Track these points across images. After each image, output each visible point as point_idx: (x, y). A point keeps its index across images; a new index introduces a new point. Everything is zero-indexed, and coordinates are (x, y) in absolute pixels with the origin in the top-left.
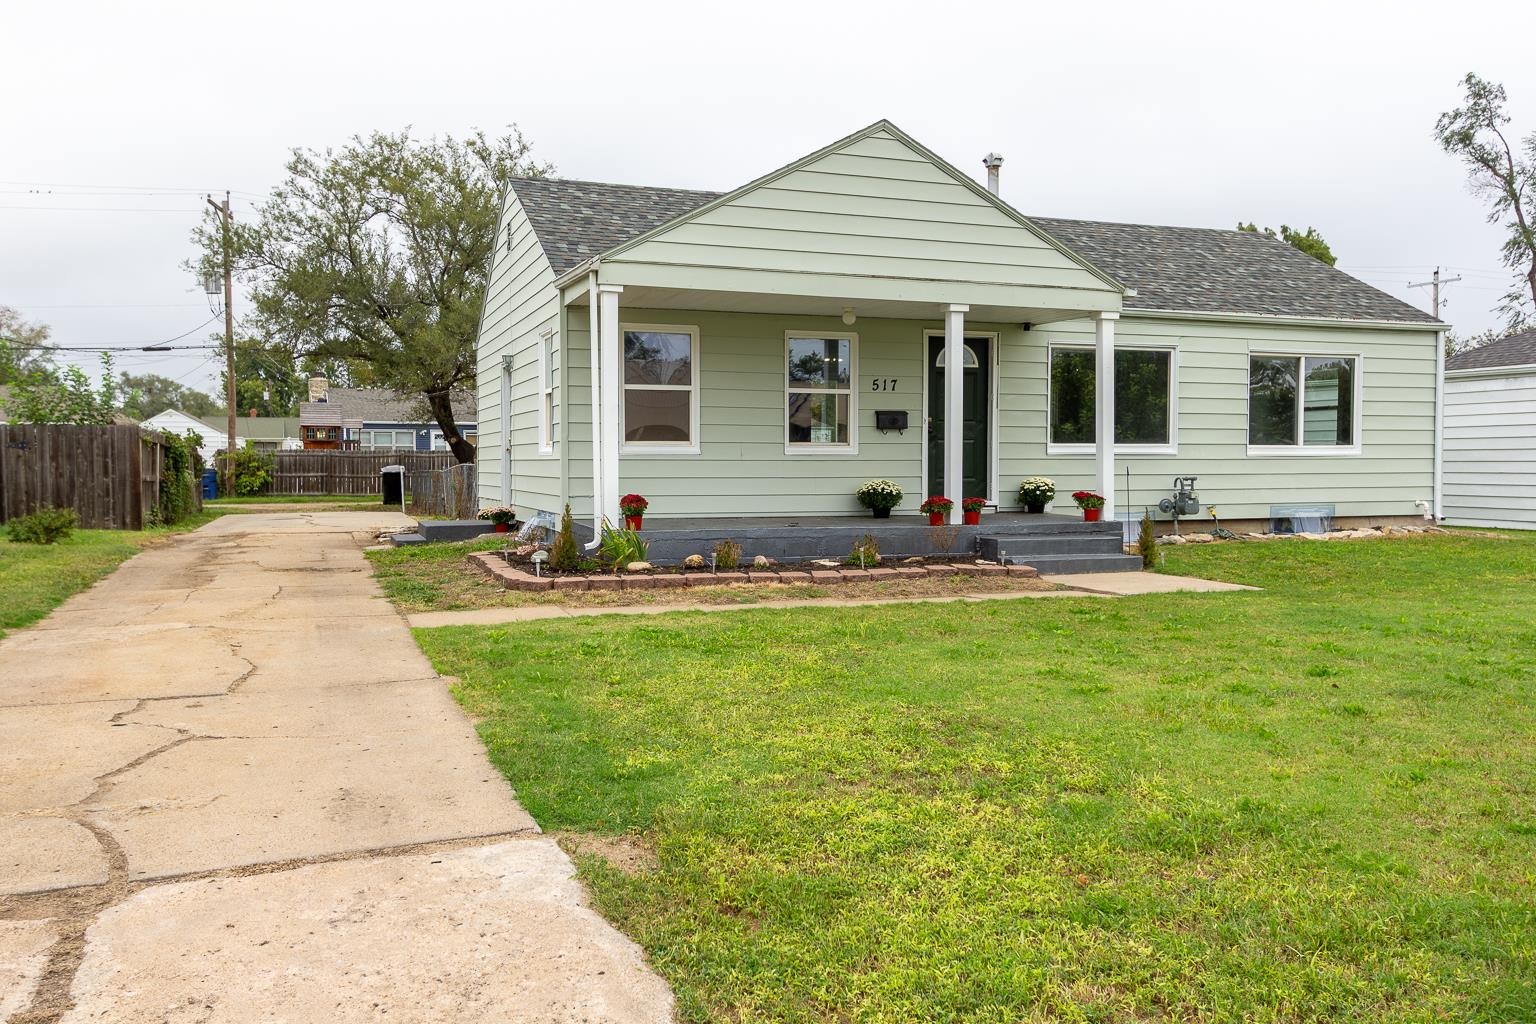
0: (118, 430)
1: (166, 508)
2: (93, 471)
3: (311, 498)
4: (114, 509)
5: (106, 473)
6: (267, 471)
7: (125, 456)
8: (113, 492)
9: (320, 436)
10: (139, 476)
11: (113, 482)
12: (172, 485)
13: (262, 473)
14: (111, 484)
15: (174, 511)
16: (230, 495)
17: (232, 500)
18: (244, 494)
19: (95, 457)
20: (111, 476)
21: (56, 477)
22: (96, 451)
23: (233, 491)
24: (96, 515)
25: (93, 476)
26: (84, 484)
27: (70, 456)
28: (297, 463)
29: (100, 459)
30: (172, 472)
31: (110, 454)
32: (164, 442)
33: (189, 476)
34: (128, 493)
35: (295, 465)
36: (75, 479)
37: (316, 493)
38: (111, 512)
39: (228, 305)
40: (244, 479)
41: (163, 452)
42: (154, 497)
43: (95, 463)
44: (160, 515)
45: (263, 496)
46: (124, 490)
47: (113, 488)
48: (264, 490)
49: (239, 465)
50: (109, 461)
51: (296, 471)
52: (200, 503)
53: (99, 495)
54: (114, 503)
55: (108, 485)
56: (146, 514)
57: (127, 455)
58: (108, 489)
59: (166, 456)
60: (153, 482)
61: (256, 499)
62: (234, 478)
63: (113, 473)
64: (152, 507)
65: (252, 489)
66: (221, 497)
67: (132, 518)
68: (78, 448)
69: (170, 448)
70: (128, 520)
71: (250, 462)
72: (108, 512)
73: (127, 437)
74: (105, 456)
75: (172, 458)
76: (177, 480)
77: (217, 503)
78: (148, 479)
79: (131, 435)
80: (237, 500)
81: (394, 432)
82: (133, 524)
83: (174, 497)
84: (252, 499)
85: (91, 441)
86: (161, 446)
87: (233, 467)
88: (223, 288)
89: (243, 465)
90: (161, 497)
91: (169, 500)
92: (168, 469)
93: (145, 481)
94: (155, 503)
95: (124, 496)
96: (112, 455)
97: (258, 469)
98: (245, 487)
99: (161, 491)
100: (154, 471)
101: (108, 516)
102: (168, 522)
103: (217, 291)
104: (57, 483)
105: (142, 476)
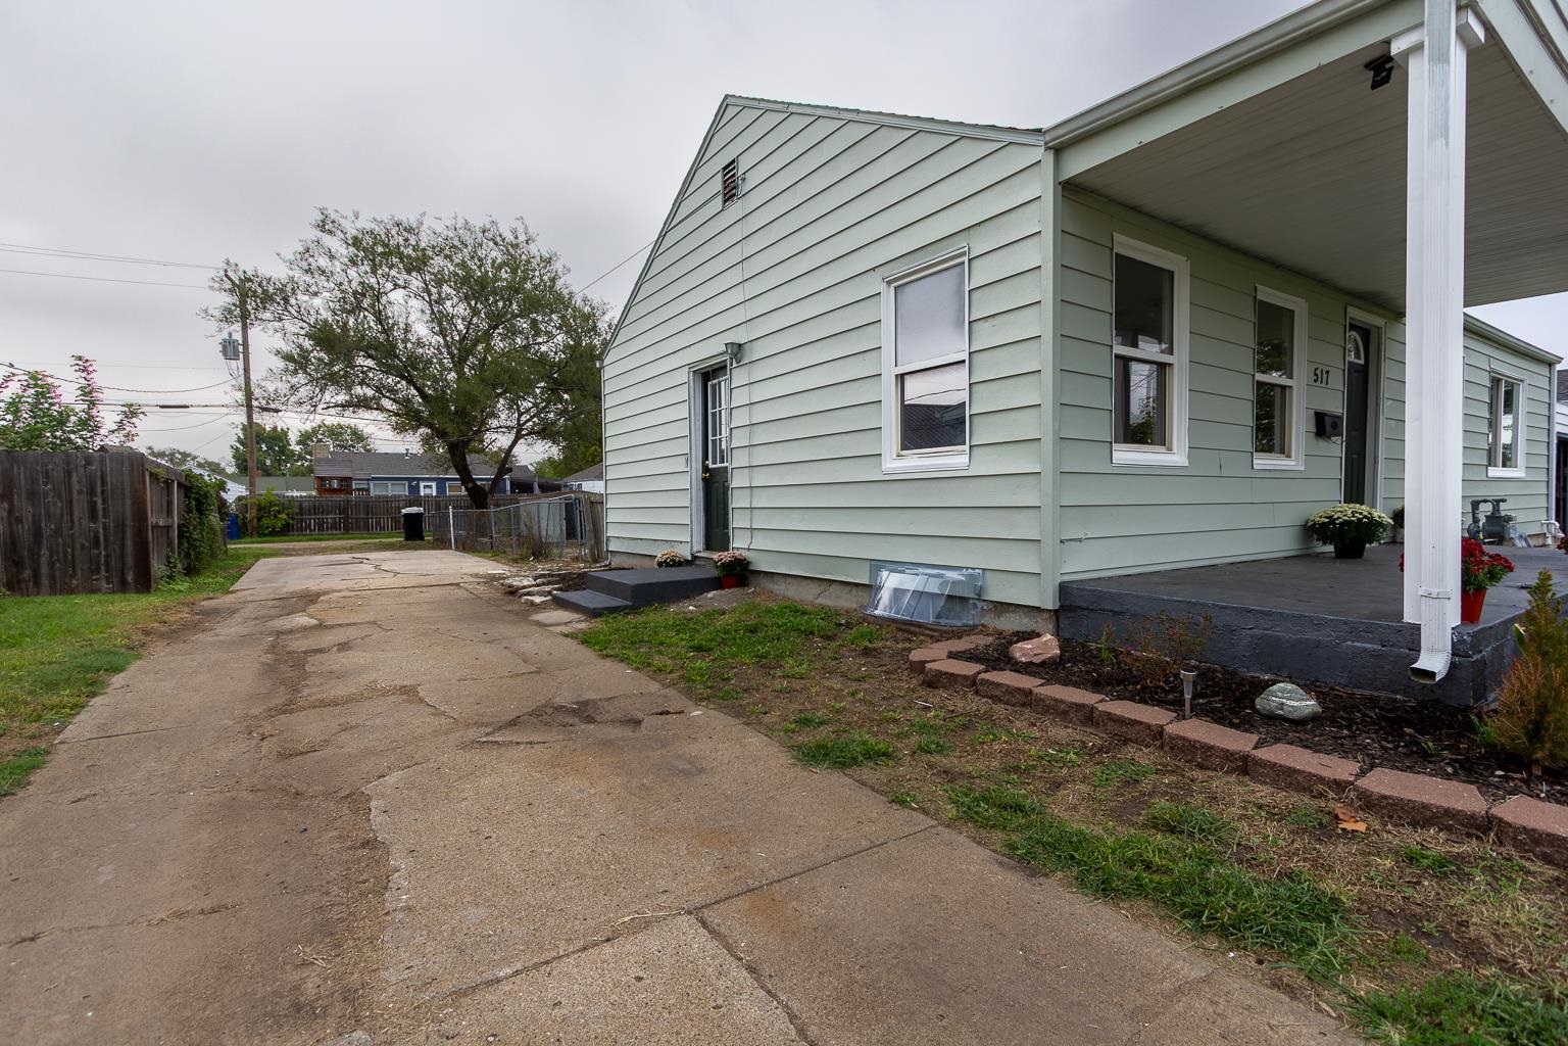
0: (111, 461)
1: (188, 555)
2: (72, 514)
3: (331, 537)
4: (107, 563)
5: (93, 516)
6: (287, 514)
7: (123, 494)
8: (106, 540)
9: (335, 484)
10: (145, 519)
11: (105, 528)
12: (195, 528)
13: (284, 516)
14: (101, 531)
15: (198, 559)
16: (251, 535)
17: (254, 540)
18: (266, 535)
19: (75, 496)
20: (101, 519)
21: (10, 523)
22: (76, 487)
23: (255, 532)
24: (79, 572)
25: (72, 521)
26: (57, 532)
27: (32, 495)
28: (315, 508)
29: (84, 497)
30: (195, 514)
31: (99, 490)
32: (183, 480)
33: (214, 518)
34: (129, 542)
35: (315, 509)
36: (43, 525)
37: (334, 532)
38: (103, 568)
39: (247, 370)
40: (265, 521)
41: (182, 491)
42: (170, 544)
43: (75, 504)
44: (179, 566)
45: (285, 535)
46: (123, 539)
47: (105, 536)
48: (285, 531)
49: (260, 509)
50: (99, 500)
51: (315, 514)
52: (225, 544)
53: (83, 546)
54: (107, 556)
55: (98, 532)
56: (158, 567)
57: (127, 493)
58: (97, 538)
59: (186, 496)
60: (168, 528)
61: (278, 538)
62: (255, 520)
63: (104, 517)
64: (168, 557)
65: (274, 530)
66: (243, 537)
67: (135, 575)
68: (46, 484)
69: (192, 488)
70: (130, 578)
71: (271, 506)
72: (98, 569)
73: (126, 469)
74: (92, 492)
75: (194, 498)
76: (201, 524)
77: (240, 543)
78: (161, 524)
79: (132, 466)
80: (259, 539)
81: (389, 483)
82: (136, 581)
83: (198, 543)
84: (273, 539)
85: (69, 473)
86: (179, 484)
87: (255, 511)
88: (241, 355)
89: (264, 509)
90: (180, 544)
91: (192, 546)
92: (189, 511)
93: (156, 527)
94: (173, 553)
95: (123, 547)
96: (103, 492)
97: (279, 513)
98: (267, 528)
99: (181, 536)
100: (169, 513)
101: (98, 573)
102: (190, 571)
103: (236, 358)
104: (12, 533)
105: (152, 520)
